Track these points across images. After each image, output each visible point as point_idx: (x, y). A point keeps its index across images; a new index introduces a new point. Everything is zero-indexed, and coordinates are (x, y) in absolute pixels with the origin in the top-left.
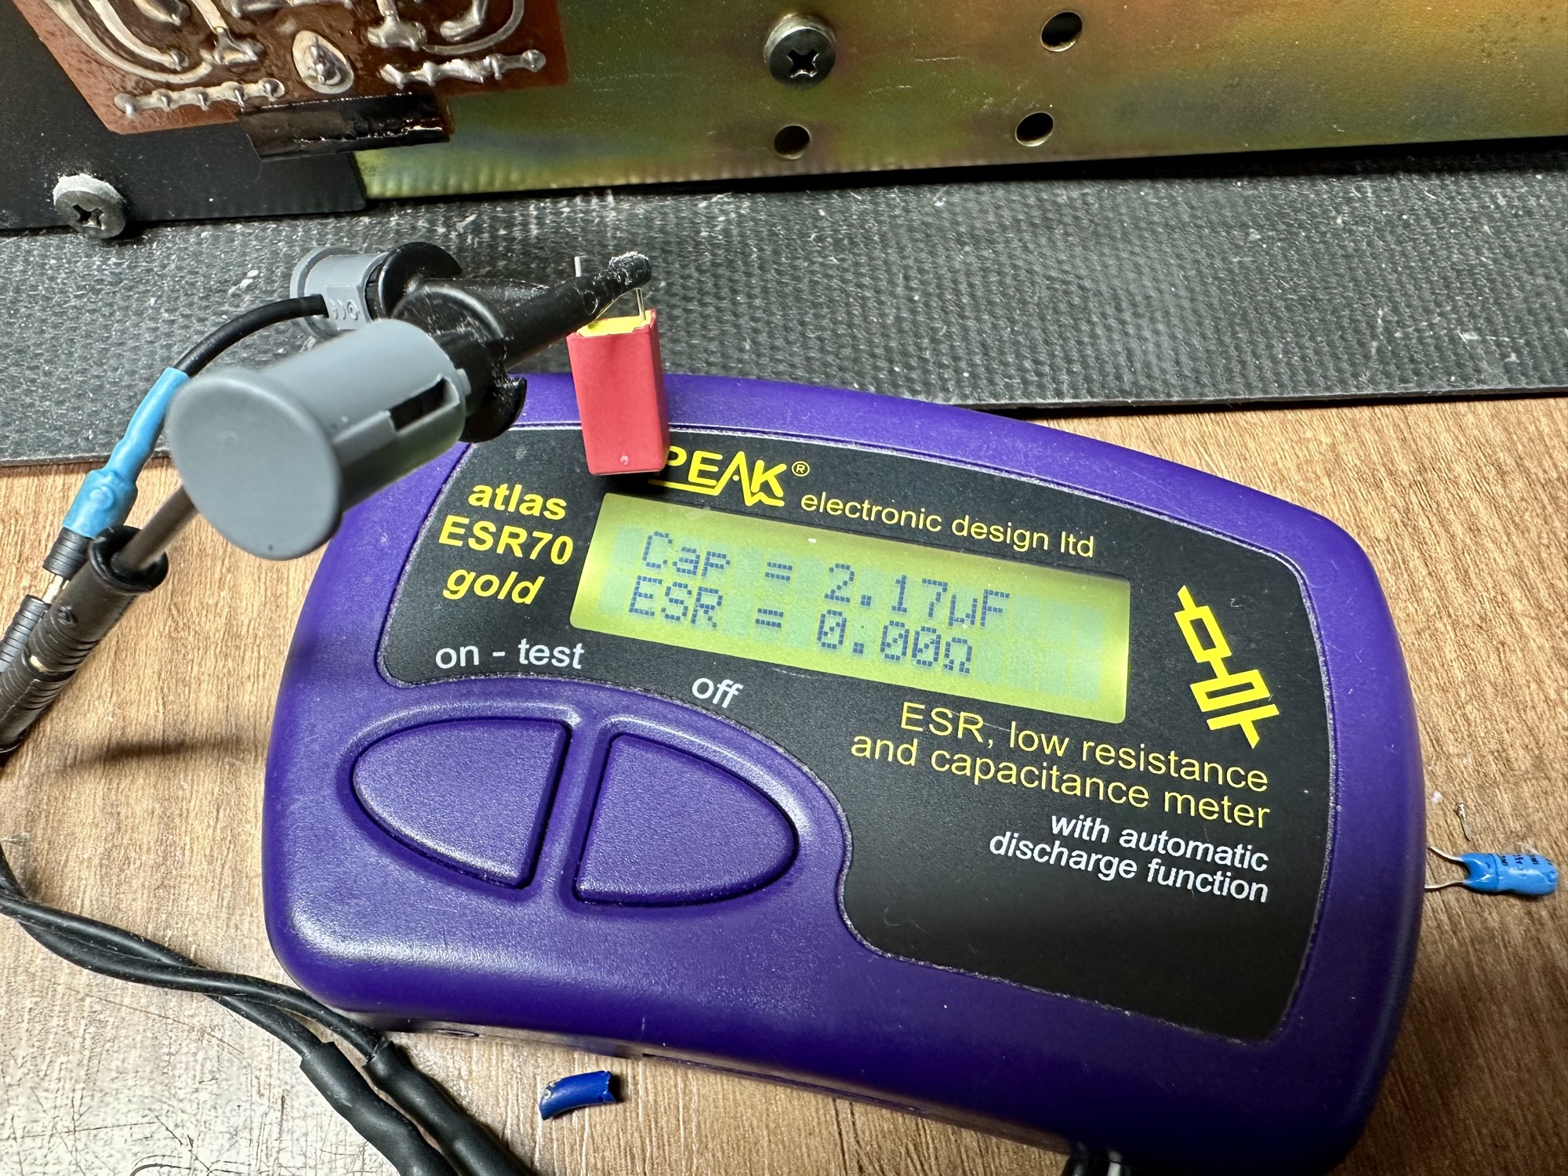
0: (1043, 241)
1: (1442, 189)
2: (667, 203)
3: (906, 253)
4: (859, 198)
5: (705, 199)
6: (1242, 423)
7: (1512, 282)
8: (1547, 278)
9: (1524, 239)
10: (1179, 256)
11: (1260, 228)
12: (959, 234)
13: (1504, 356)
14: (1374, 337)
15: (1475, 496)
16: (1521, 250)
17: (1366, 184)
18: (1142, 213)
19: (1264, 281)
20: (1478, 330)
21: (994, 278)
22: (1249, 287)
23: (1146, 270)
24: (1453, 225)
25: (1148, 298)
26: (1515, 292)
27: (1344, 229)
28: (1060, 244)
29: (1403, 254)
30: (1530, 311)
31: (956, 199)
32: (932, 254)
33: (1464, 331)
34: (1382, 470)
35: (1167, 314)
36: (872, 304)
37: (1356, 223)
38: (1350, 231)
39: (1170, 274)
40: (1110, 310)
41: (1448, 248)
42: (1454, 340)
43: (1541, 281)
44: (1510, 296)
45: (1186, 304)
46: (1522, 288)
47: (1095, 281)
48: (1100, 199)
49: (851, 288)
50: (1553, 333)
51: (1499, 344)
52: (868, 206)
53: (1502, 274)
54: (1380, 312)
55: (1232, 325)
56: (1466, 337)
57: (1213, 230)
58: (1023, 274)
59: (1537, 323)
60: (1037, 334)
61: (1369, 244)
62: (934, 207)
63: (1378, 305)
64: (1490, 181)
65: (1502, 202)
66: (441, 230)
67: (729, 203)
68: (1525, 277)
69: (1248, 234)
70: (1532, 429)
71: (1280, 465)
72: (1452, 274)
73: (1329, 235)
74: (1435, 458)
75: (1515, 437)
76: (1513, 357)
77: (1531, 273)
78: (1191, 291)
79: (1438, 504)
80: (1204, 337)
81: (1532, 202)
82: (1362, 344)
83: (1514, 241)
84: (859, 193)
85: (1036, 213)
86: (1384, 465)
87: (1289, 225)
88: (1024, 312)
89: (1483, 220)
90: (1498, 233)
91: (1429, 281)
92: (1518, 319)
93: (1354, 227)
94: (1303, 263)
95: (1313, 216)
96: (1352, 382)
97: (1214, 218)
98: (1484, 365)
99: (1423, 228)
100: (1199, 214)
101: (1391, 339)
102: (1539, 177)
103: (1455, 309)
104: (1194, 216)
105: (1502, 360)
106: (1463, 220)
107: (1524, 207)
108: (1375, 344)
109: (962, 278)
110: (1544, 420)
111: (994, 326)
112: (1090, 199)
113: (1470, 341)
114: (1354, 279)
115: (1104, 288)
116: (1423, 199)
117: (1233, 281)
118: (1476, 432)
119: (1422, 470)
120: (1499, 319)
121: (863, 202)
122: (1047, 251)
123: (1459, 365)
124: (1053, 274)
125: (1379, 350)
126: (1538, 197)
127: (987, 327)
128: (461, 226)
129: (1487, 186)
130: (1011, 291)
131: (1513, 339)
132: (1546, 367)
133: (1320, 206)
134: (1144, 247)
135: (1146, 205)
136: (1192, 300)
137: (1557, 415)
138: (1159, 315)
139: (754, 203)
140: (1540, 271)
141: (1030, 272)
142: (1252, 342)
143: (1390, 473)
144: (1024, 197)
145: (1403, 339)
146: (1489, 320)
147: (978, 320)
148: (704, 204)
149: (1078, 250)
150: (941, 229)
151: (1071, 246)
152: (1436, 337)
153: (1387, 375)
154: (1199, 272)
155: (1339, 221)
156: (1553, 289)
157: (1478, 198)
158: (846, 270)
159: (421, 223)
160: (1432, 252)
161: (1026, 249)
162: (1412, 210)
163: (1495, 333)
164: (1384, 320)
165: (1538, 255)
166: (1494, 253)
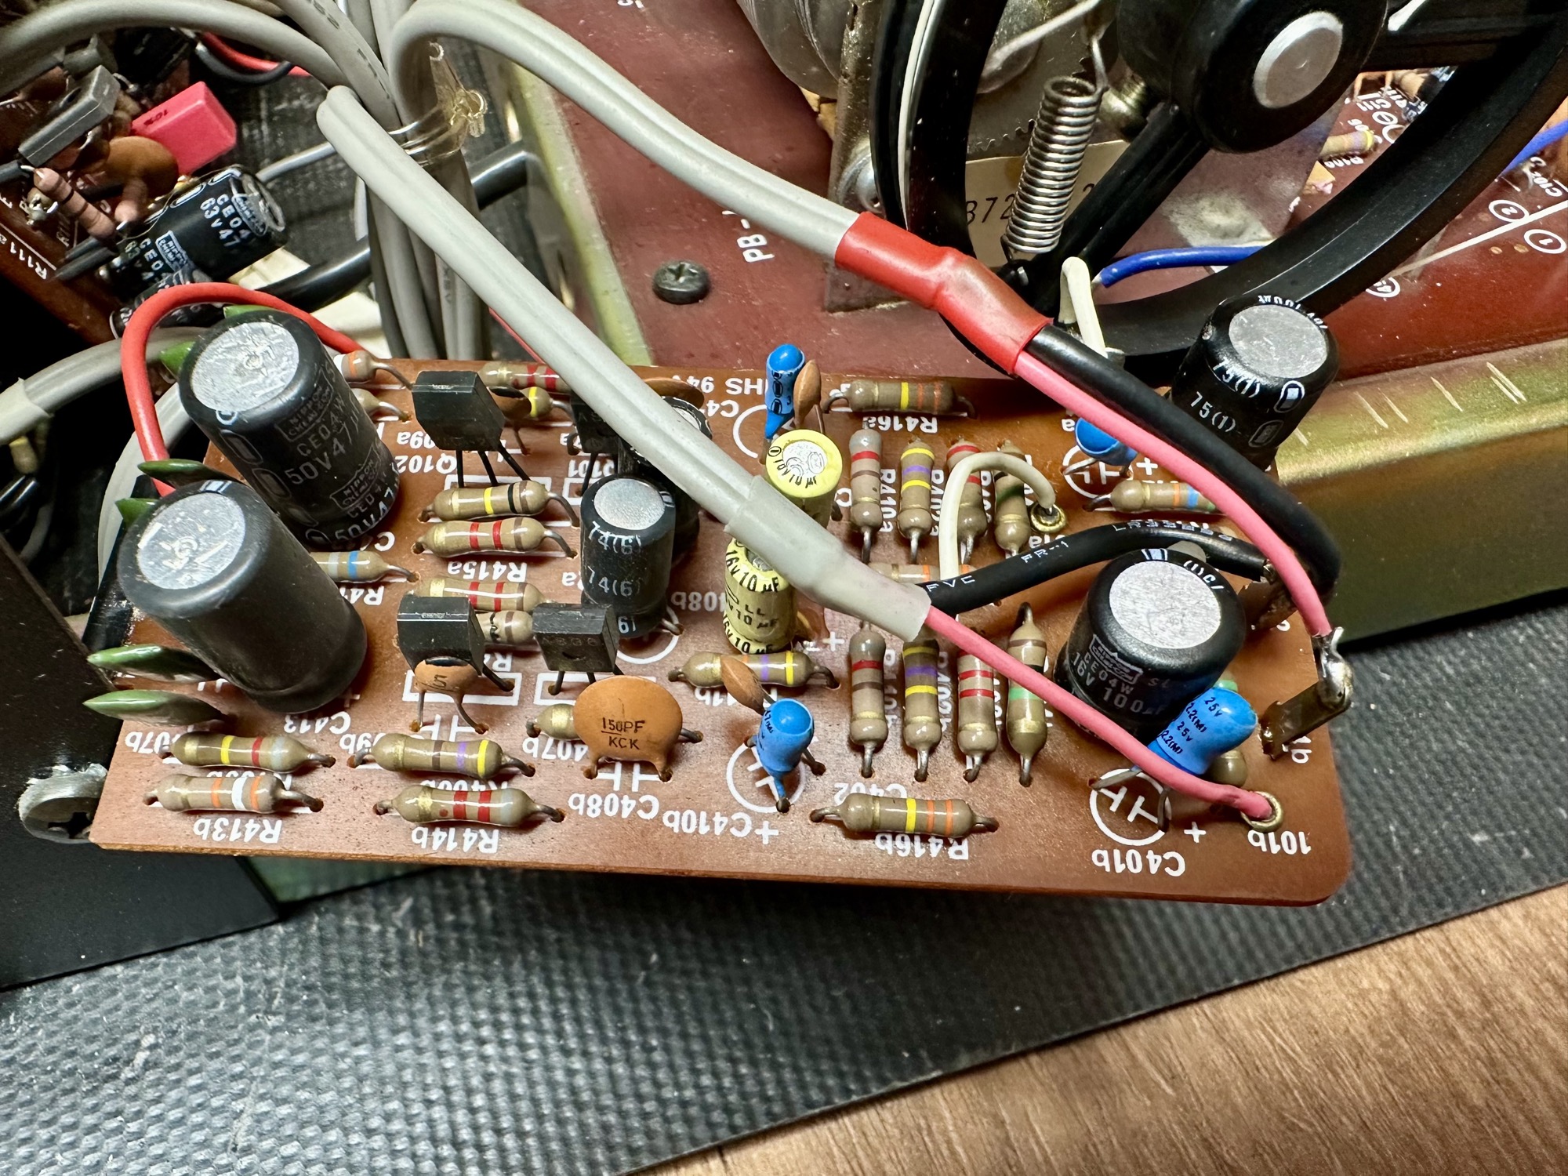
6: (1298, 984)
7: (1496, 766)
8: (1523, 753)
9: (1486, 711)
13: (1519, 853)
14: (1396, 859)
15: (1546, 1025)
20: (1485, 828)
24: (1418, 709)
26: (1501, 776)
29: (1388, 754)
30: (1522, 796)
33: (1472, 832)
34: (1450, 1014)
41: (1425, 738)
42: (1469, 845)
43: (1519, 758)
44: (1499, 782)
46: (1506, 771)
50: (1551, 817)
51: (1509, 839)
53: (1481, 757)
54: (1392, 828)
56: (1477, 838)
59: (1533, 808)
63: (1387, 821)
64: (1431, 648)
65: (1450, 670)
66: (375, 928)
68: (1503, 756)
71: (1352, 1031)
72: (1439, 768)
74: (1493, 988)
75: (1554, 940)
76: (1527, 853)
77: (1507, 751)
79: (1517, 1044)
81: (1476, 666)
82: (1388, 871)
83: (1477, 715)
86: (1449, 1006)
89: (1442, 696)
90: (1460, 710)
91: (1423, 781)
92: (1516, 807)
96: (1393, 918)
98: (1504, 869)
99: (1393, 716)
101: (1412, 858)
102: (1470, 635)
103: (1456, 807)
105: (1518, 857)
106: (1425, 699)
107: (1471, 673)
108: (1399, 868)
113: (1482, 843)
114: (1354, 794)
118: (1517, 942)
119: (1486, 1004)
120: (1499, 811)
123: (1484, 874)
125: (1405, 873)
126: (1480, 660)
128: (398, 917)
129: (1429, 654)
131: (1518, 831)
140: (1513, 747)
143: (1460, 1014)
145: (1423, 855)
146: (1490, 814)
152: (1451, 846)
153: (1423, 902)
156: (1530, 765)
157: (1427, 670)
159: (349, 922)
160: (1413, 746)
163: (1501, 828)
164: (1399, 837)
165: (1504, 728)
166: (1466, 734)
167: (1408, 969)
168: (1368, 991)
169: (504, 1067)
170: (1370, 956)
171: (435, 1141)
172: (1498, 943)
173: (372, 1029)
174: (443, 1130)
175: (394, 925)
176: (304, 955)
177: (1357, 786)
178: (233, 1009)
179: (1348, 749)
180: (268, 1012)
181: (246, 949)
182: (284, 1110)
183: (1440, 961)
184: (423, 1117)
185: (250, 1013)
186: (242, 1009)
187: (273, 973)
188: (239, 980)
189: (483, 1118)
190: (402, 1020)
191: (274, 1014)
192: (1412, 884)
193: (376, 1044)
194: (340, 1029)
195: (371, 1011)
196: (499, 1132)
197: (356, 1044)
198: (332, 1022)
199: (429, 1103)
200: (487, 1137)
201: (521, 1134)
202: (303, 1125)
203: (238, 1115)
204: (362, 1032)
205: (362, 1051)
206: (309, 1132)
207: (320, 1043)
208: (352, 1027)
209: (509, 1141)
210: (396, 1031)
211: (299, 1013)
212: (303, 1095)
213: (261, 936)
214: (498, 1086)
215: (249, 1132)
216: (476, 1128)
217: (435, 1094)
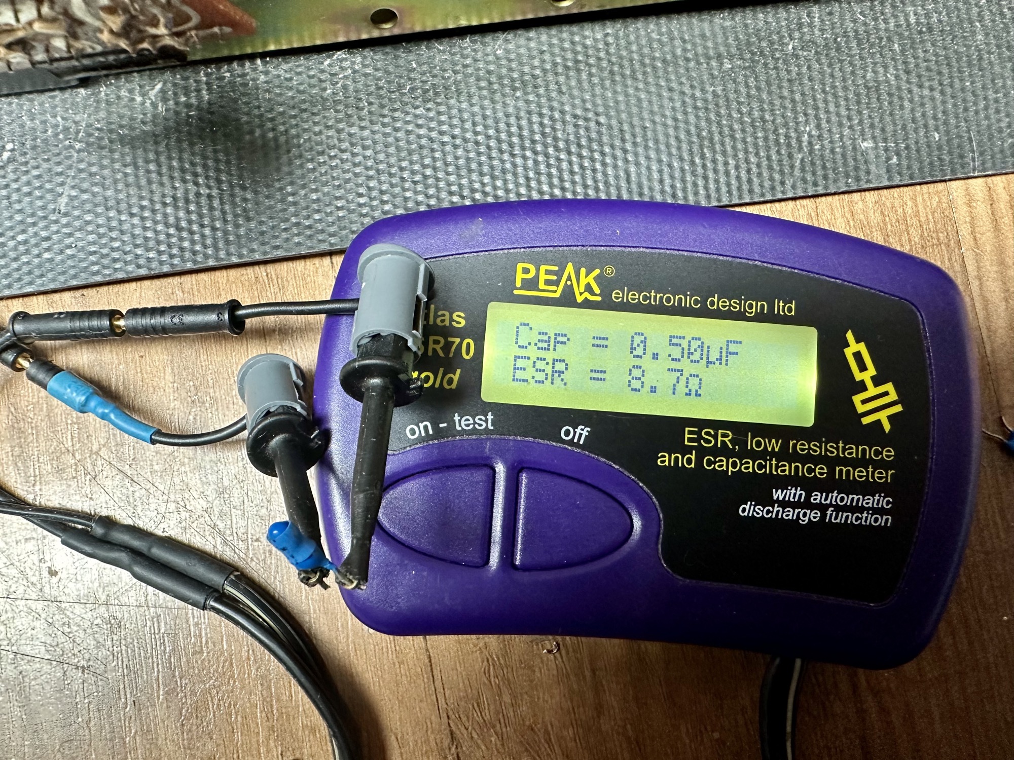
0: (573, 83)
1: (871, 10)
2: (302, 62)
3: (474, 101)
4: (441, 48)
5: (329, 57)
7: (906, 95)
8: (932, 89)
9: (921, 55)
10: (671, 90)
11: (731, 57)
12: (513, 80)
13: (888, 159)
14: (800, 149)
16: (917, 66)
17: (815, 9)
18: (646, 51)
19: (728, 107)
20: (874, 138)
21: (535, 118)
22: (718, 114)
23: (645, 104)
24: (872, 45)
25: (644, 128)
26: (906, 104)
27: (793, 54)
28: (586, 85)
29: (832, 76)
30: (914, 120)
31: (511, 46)
32: (493, 101)
33: (864, 140)
35: (657, 142)
36: (448, 148)
37: (802, 49)
38: (797, 57)
39: (661, 106)
40: (617, 143)
41: (865, 68)
42: (856, 148)
43: (926, 92)
44: (902, 107)
45: (671, 131)
46: (911, 101)
47: (609, 117)
48: (617, 38)
49: (434, 134)
50: (927, 137)
51: (886, 149)
52: (446, 56)
53: (899, 88)
54: (808, 129)
55: (701, 147)
56: (864, 145)
57: (698, 63)
58: (557, 115)
59: (916, 131)
60: (565, 165)
61: (809, 68)
62: (495, 55)
63: (807, 122)
65: (912, 20)
66: (139, 99)
67: (346, 60)
68: (915, 89)
69: (722, 64)
70: (900, 211)
72: (863, 91)
73: (781, 61)
75: (887, 219)
76: (895, 160)
77: (921, 86)
78: (675, 119)
80: (681, 159)
82: (790, 156)
83: (913, 56)
84: (441, 44)
85: (569, 55)
87: (753, 54)
88: (557, 149)
89: (896, 38)
90: (903, 51)
91: (847, 99)
92: (904, 128)
93: (800, 53)
94: (758, 89)
95: (772, 43)
96: (779, 188)
97: (700, 50)
98: (873, 168)
99: (850, 49)
100: (689, 47)
101: (811, 152)
103: (861, 122)
104: (685, 50)
105: (887, 162)
106: (881, 39)
107: (928, 23)
108: (800, 156)
109: (512, 120)
110: (909, 203)
111: (536, 162)
112: (610, 40)
113: (867, 148)
114: (793, 101)
115: (614, 122)
116: (855, 21)
117: (707, 109)
118: (862, 216)
120: (890, 128)
121: (444, 52)
122: (576, 92)
123: (856, 169)
124: (579, 112)
125: (802, 160)
126: (940, 13)
127: (530, 163)
128: (152, 94)
130: (548, 130)
131: (897, 144)
132: (916, 166)
133: (778, 33)
134: (646, 83)
135: (650, 41)
136: (676, 128)
137: (919, 199)
138: (651, 144)
139: (365, 57)
140: (927, 84)
141: (562, 112)
142: (714, 161)
144: (562, 40)
145: (819, 150)
146: (883, 130)
147: (524, 158)
148: (328, 62)
149: (598, 90)
150: (500, 77)
151: (593, 86)
152: (843, 147)
153: (804, 180)
154: (684, 102)
155: (790, 47)
156: (933, 99)
157: (896, 17)
158: (431, 119)
159: (123, 93)
160: (853, 73)
161: (560, 92)
162: (845, 32)
163: (885, 140)
164: (810, 136)
165: (928, 69)
166: (897, 70)
169: (207, 191)
171: (167, 225)
172: (848, 215)
173: (134, 158)
174: (172, 220)
175: (150, 99)
176: (97, 109)
177: (798, 97)
178: (56, 135)
179: (804, 69)
180: (75, 140)
181: (64, 101)
182: (85, 196)
184: (161, 211)
185: (66, 139)
186: (61, 136)
187: (78, 118)
188: (59, 119)
189: (194, 217)
190: (151, 156)
191: (80, 142)
192: (803, 170)
193: (136, 167)
194: (117, 156)
195: (133, 148)
196: (202, 226)
197: (125, 166)
198: (112, 151)
199: (165, 204)
200: (195, 227)
201: (214, 229)
202: (96, 205)
203: (60, 195)
204: (128, 159)
205: (129, 170)
206: (100, 210)
207: (105, 162)
208: (123, 155)
209: (207, 231)
210: (147, 162)
211: (93, 144)
212: (96, 189)
213: (71, 94)
214: (203, 201)
215: (67, 204)
216: (190, 222)
217: (168, 200)
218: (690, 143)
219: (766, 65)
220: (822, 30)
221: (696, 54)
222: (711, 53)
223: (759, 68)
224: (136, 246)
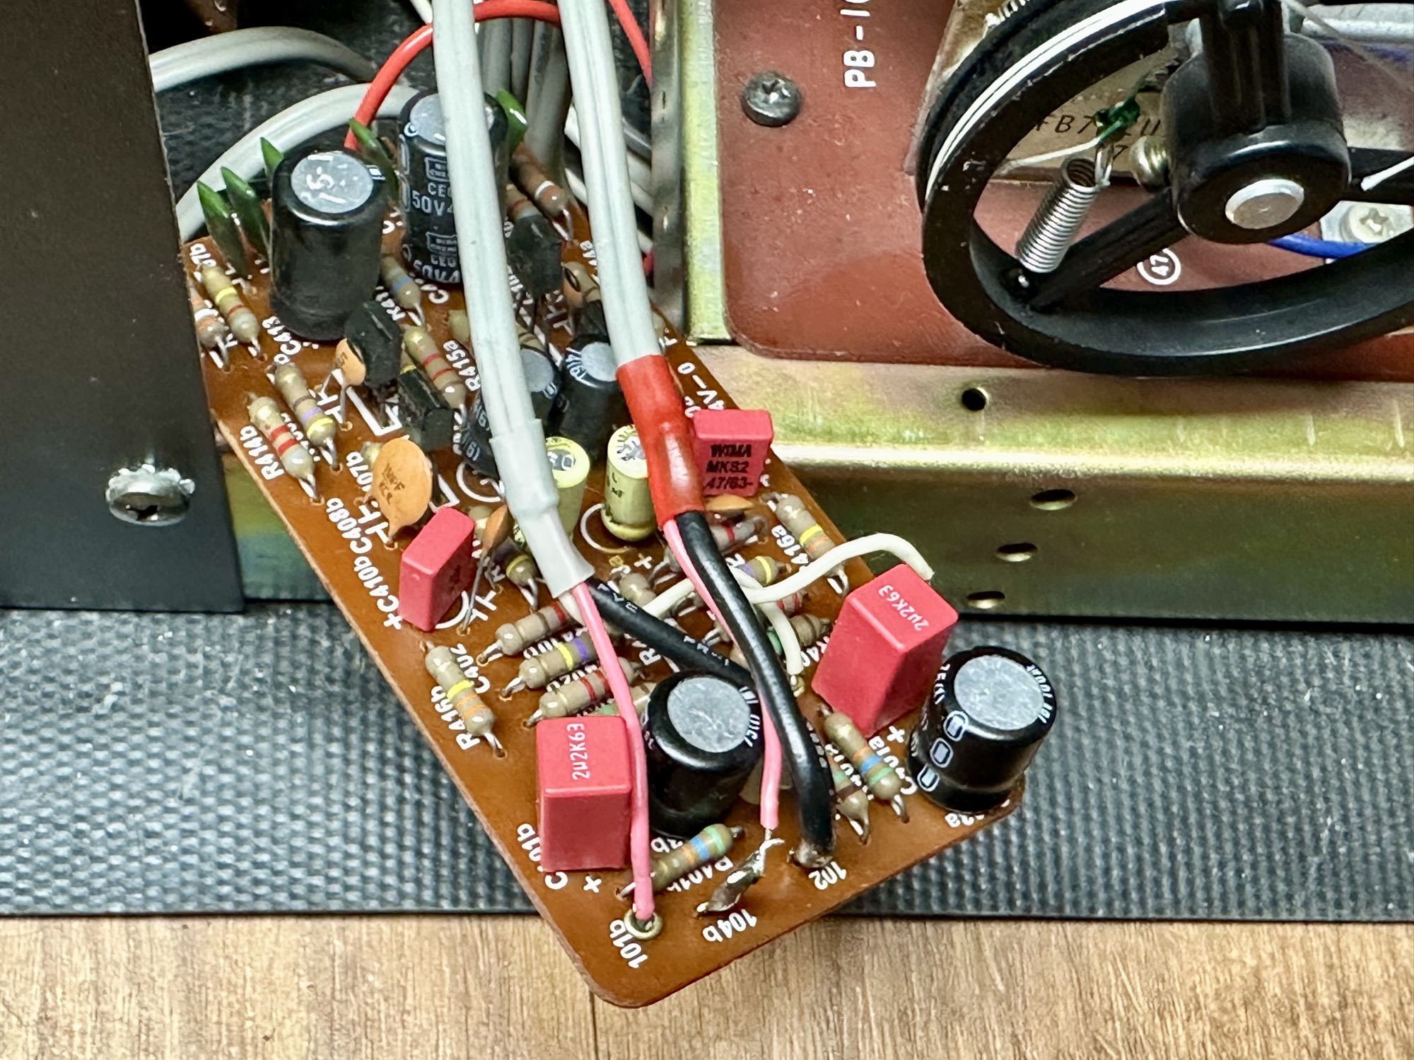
167: (1284, 953)
168: (1233, 961)
169: (417, 796)
170: (1252, 933)
171: (347, 839)
172: (1387, 957)
173: (310, 732)
174: (354, 832)
175: (342, 645)
176: (259, 650)
177: (1316, 773)
178: (191, 680)
179: (1326, 733)
180: (222, 692)
181: (207, 629)
182: (226, 778)
183: (1319, 958)
184: (340, 817)
185: (206, 687)
186: (200, 683)
187: (230, 658)
188: (199, 656)
189: (390, 832)
190: (337, 732)
191: (229, 695)
192: (1320, 881)
193: (311, 746)
194: (282, 724)
195: (312, 716)
196: (401, 847)
197: (294, 741)
198: (276, 716)
199: (347, 808)
200: (390, 849)
201: (419, 854)
202: (240, 794)
203: (186, 771)
204: (301, 732)
205: (298, 748)
206: (245, 802)
207: (264, 731)
208: (293, 724)
209: (408, 857)
210: (330, 739)
211: (249, 700)
212: (244, 770)
213: (222, 622)
214: (408, 810)
215: (195, 787)
216: (383, 839)
217: (353, 802)
218: (1153, 819)
219: (1269, 719)
220: (1355, 680)
221: (1168, 689)
222: (1190, 691)
223: (1260, 723)
224: (294, 865)
